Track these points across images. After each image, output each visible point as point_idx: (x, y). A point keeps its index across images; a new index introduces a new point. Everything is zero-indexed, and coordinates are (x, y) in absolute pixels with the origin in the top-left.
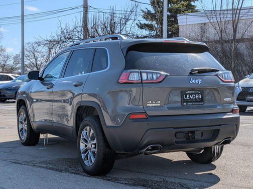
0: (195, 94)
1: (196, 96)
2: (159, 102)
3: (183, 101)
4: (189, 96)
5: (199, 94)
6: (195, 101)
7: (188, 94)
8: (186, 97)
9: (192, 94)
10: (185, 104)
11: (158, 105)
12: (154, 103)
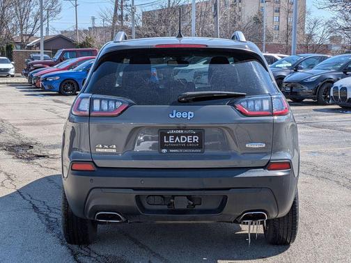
0: (187, 135)
1: (188, 139)
2: (114, 147)
3: (162, 145)
4: (175, 138)
5: (193, 135)
6: (186, 146)
7: (172, 134)
8: (168, 139)
9: (179, 135)
10: (164, 151)
11: (114, 151)
12: (106, 148)
